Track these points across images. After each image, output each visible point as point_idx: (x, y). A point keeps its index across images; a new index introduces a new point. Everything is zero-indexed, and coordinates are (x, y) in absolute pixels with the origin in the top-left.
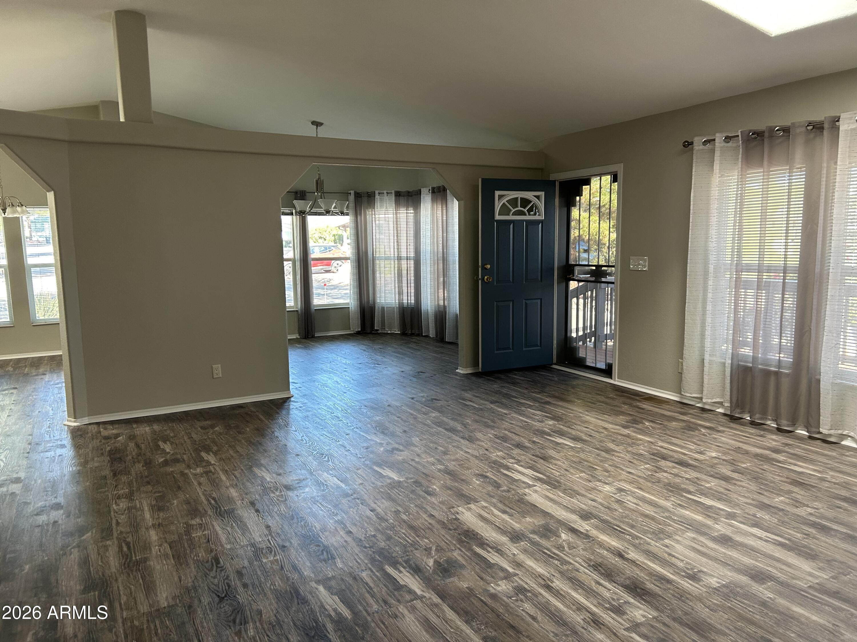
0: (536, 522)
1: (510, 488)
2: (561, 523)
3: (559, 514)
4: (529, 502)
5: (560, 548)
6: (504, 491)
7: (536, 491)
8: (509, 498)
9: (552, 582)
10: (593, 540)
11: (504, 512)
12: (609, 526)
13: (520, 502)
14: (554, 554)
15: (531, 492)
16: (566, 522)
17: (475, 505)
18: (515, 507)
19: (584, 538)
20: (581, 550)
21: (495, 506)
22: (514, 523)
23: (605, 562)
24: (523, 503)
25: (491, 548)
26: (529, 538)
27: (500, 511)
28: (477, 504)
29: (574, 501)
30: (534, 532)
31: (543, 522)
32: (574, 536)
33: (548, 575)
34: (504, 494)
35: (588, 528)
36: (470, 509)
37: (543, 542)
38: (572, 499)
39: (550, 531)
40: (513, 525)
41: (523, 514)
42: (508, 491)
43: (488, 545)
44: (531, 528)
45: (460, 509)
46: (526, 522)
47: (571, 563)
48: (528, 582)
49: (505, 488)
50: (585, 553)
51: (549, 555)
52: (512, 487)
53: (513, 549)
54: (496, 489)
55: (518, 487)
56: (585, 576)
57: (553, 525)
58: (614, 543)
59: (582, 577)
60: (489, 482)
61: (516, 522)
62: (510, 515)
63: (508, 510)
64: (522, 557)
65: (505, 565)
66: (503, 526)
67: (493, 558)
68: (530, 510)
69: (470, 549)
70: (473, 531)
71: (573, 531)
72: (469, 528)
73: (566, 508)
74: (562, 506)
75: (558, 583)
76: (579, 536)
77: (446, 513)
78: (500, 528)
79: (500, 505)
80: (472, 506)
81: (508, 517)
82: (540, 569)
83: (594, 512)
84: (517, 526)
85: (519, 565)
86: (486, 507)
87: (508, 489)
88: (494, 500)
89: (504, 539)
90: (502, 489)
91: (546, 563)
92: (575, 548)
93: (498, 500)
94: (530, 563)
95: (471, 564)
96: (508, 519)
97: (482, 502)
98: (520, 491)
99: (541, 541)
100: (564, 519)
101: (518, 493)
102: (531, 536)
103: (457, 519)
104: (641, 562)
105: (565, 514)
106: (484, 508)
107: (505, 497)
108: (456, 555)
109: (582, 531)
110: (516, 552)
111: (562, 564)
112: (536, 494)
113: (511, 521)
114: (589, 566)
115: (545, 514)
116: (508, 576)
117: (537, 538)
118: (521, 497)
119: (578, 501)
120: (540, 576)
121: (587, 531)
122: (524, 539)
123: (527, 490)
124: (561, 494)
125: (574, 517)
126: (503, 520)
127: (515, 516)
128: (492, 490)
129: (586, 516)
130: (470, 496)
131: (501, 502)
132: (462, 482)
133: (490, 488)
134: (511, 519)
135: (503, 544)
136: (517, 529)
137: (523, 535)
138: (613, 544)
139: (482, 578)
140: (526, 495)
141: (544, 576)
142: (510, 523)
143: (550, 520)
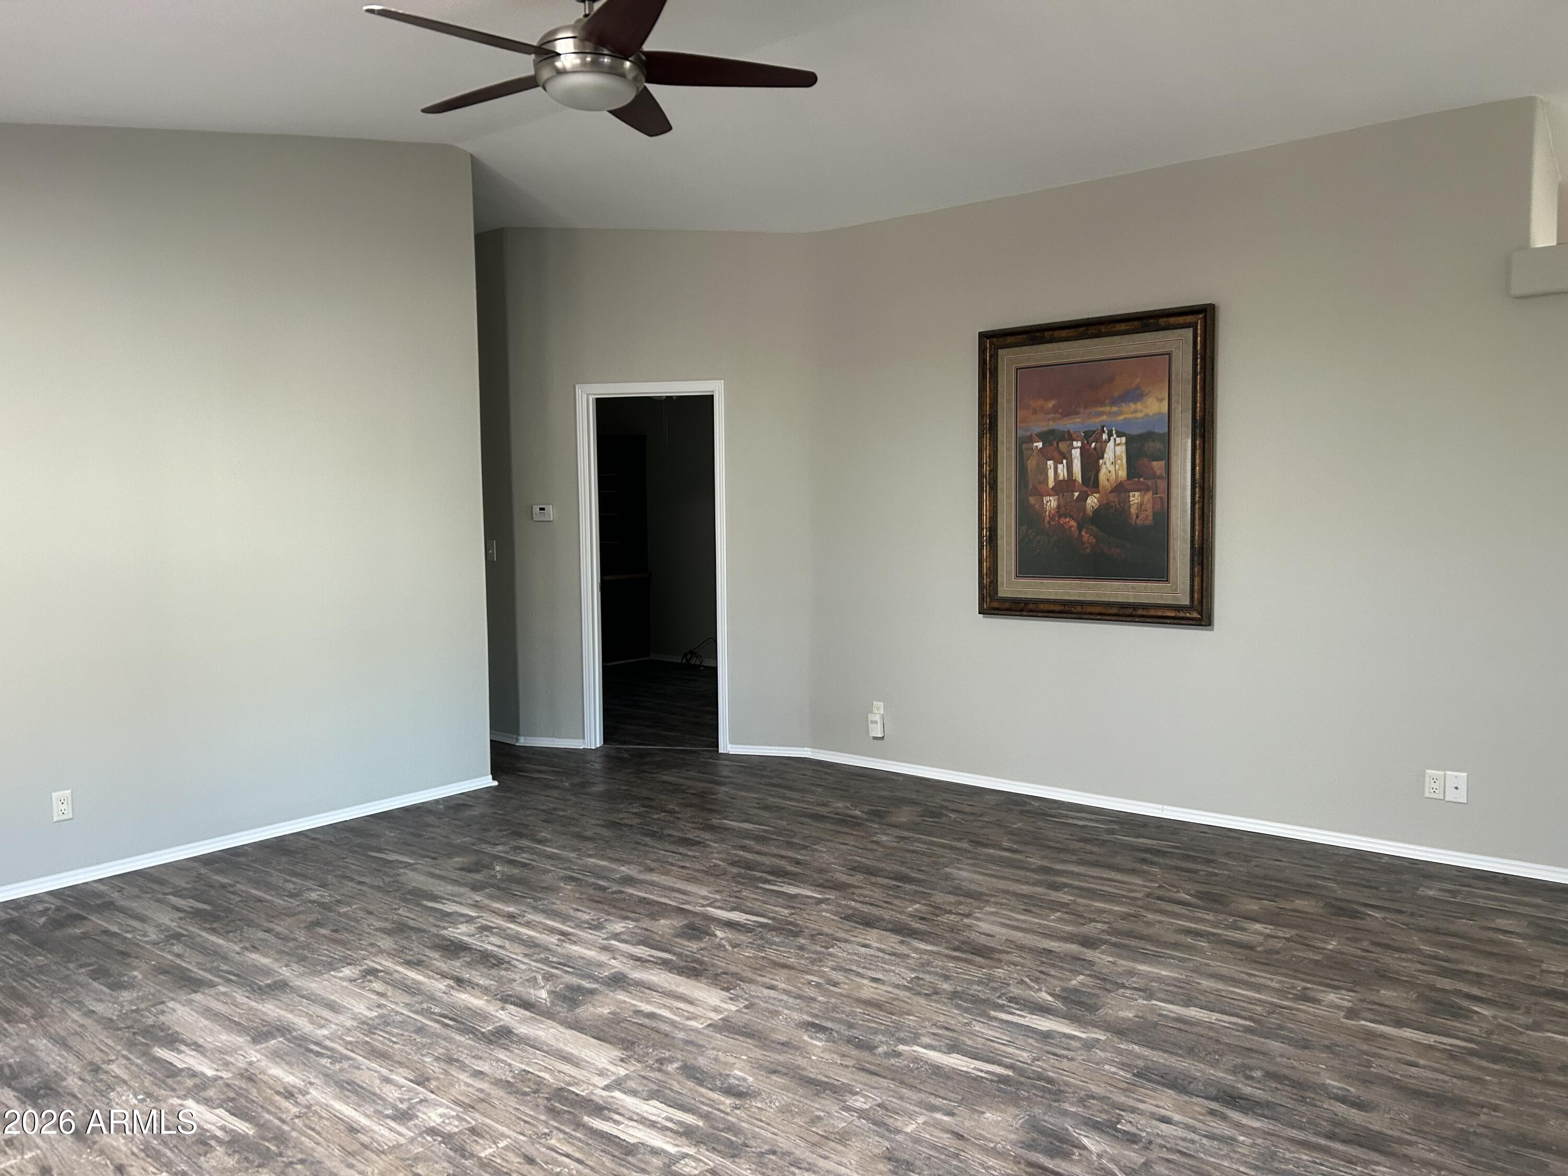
0: (591, 1009)
1: (660, 1070)
2: (547, 1014)
3: (552, 1030)
4: (611, 1043)
5: (548, 977)
6: (670, 1060)
7: (602, 1073)
8: (653, 1046)
9: (559, 940)
10: (496, 995)
11: (651, 1016)
12: (463, 1023)
13: (629, 1041)
14: (557, 968)
15: (613, 1068)
16: (538, 1017)
17: (711, 1019)
18: (634, 1028)
19: (510, 996)
20: (517, 977)
21: (673, 1023)
22: (628, 1000)
23: (485, 970)
24: (622, 1040)
25: (649, 961)
26: (598, 982)
27: (660, 1015)
28: (709, 1022)
29: (518, 1065)
30: (592, 992)
31: (578, 1010)
32: (526, 997)
33: (564, 944)
34: (668, 1054)
35: (501, 1014)
36: (716, 1010)
37: (575, 981)
38: (523, 1067)
39: (564, 998)
40: (629, 997)
41: (616, 1020)
42: (661, 1061)
43: (656, 963)
44: (597, 997)
45: (734, 1008)
46: (608, 1005)
47: (534, 961)
48: (589, 936)
49: (671, 1068)
50: (513, 976)
51: (565, 965)
52: (658, 1075)
53: (617, 965)
54: (691, 1062)
55: (644, 1077)
56: (517, 951)
57: (562, 1010)
58: (465, 998)
59: (520, 949)
60: (713, 1078)
61: (625, 1002)
62: (639, 1011)
63: (647, 1021)
64: (604, 957)
65: (623, 946)
66: (643, 993)
67: (642, 951)
68: (606, 1029)
69: (679, 955)
70: (688, 977)
71: (527, 1005)
72: (699, 981)
73: (535, 1045)
74: (545, 1048)
75: (553, 940)
76: (517, 998)
77: (751, 996)
78: (649, 989)
79: (666, 1028)
80: (717, 1017)
81: (643, 1008)
82: (577, 949)
83: (482, 1047)
84: (621, 996)
85: (605, 949)
86: (688, 1019)
87: (664, 1068)
88: (681, 1035)
89: (637, 974)
90: (676, 1065)
91: (569, 957)
92: (527, 980)
93: (673, 1038)
94: (591, 954)
95: (668, 940)
96: (639, 1004)
97: (701, 1026)
98: (634, 1067)
99: (579, 981)
100: (542, 1022)
101: (639, 1062)
102: (595, 986)
103: (727, 990)
104: (433, 978)
105: (541, 1033)
106: (694, 1017)
107: (662, 1048)
108: (694, 946)
109: (512, 1007)
110: (613, 962)
111: (547, 958)
112: (600, 1066)
113: (634, 1002)
114: (509, 963)
115: (577, 1026)
116: (616, 936)
117: (586, 984)
118: (629, 1053)
119: (510, 1065)
120: (575, 943)
121: (503, 1009)
122: (606, 979)
123: (622, 1072)
124: (546, 1076)
125: (522, 1030)
126: (649, 1002)
127: (631, 1013)
128: (695, 1059)
129: (503, 1036)
130: (731, 1036)
131: (667, 1035)
132: (773, 1066)
133: (702, 1062)
134: (635, 1005)
135: (634, 968)
136: (622, 992)
137: (609, 985)
138: (466, 996)
139: (646, 930)
140: (622, 1060)
141: (571, 944)
142: (633, 999)
143: (567, 1017)
